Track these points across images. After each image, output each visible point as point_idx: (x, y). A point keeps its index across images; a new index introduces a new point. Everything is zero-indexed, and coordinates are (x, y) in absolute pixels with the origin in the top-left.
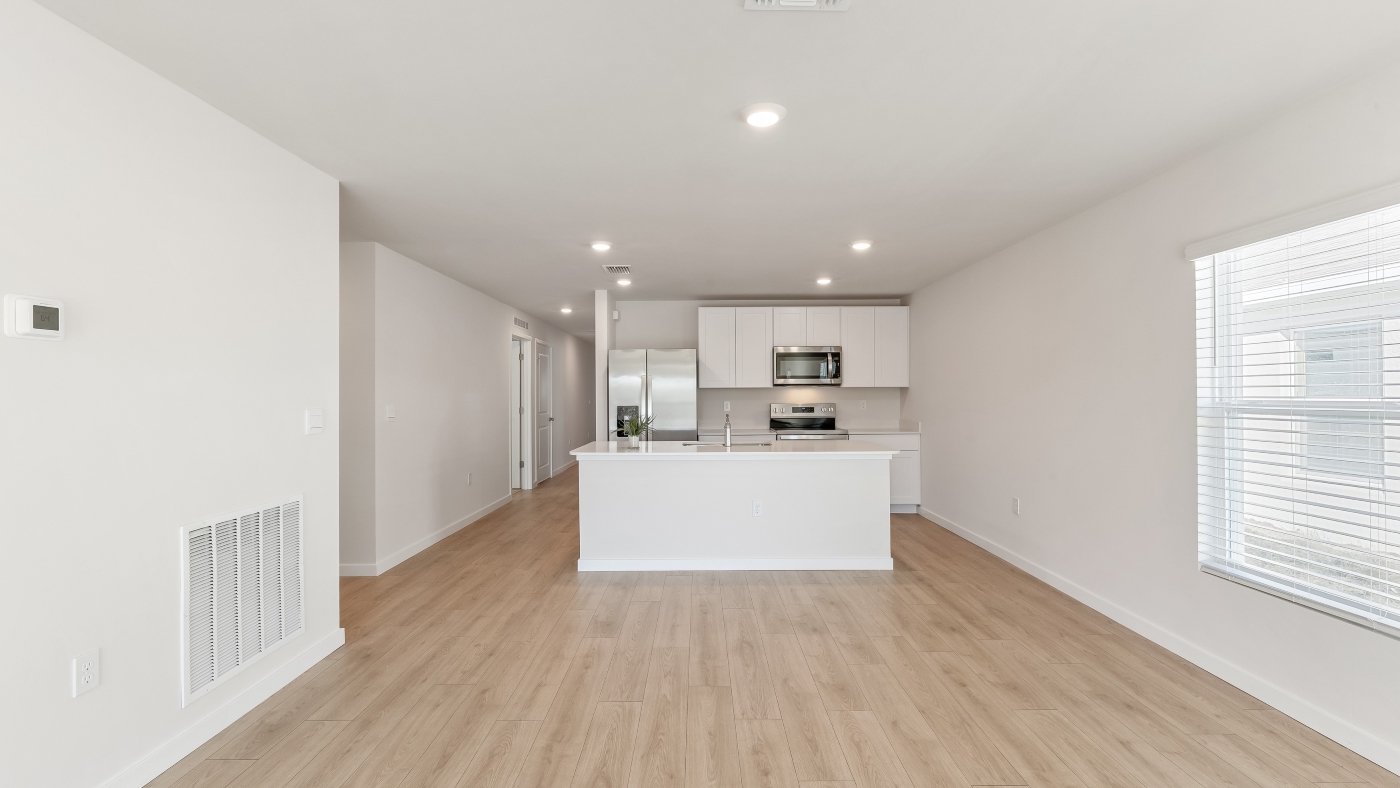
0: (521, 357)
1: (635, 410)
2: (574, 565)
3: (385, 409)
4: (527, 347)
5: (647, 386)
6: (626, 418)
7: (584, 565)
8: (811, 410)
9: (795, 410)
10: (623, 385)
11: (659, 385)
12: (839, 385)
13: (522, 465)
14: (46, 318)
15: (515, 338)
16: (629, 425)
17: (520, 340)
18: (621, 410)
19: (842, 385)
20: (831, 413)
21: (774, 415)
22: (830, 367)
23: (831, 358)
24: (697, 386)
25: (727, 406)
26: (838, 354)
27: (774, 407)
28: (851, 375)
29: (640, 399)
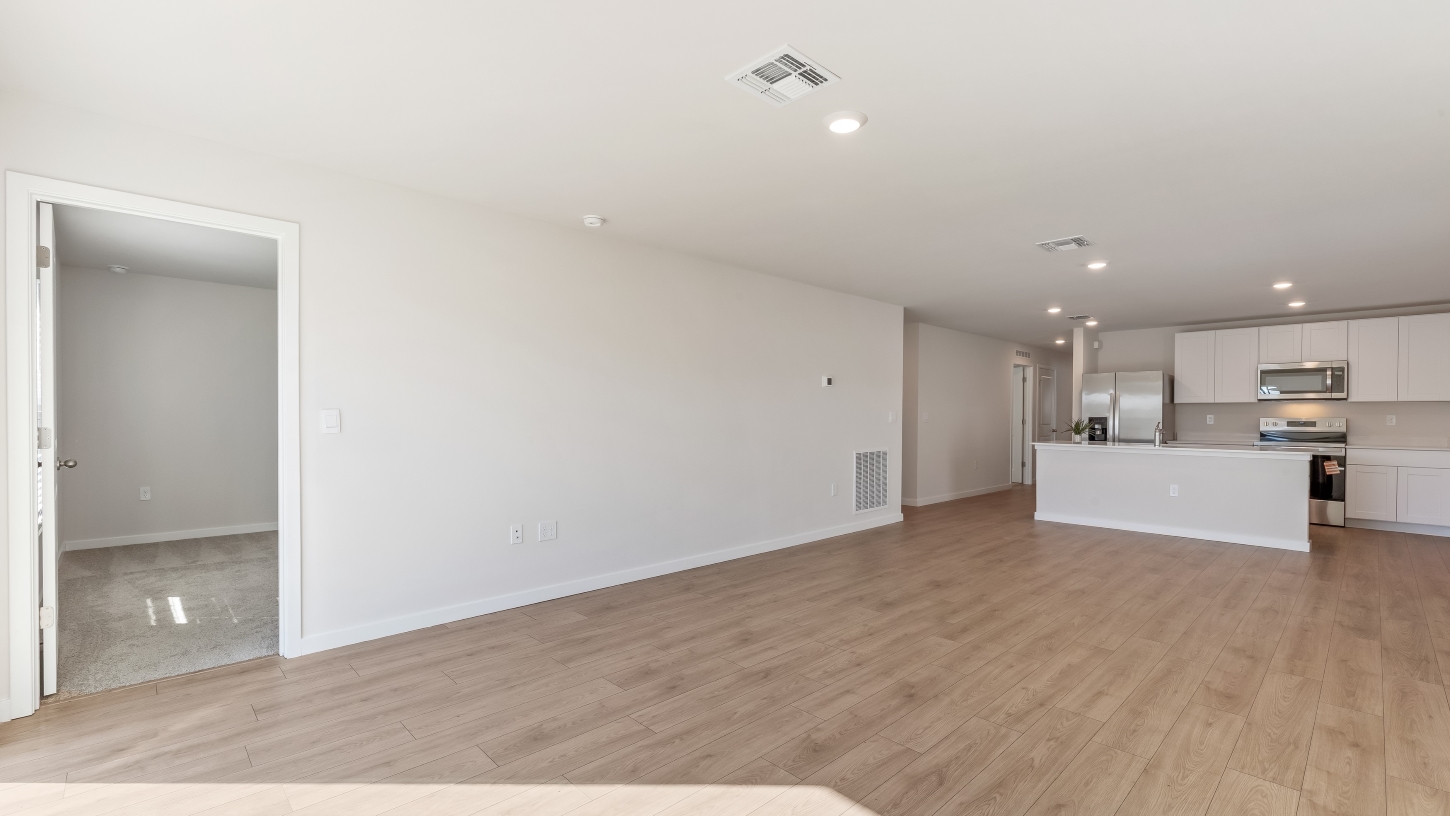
0: (1024, 380)
1: (1103, 421)
2: (1033, 517)
3: (923, 416)
4: (1030, 372)
5: (1115, 401)
6: (1096, 426)
7: (1038, 516)
8: (1313, 424)
9: (1290, 424)
10: (1093, 401)
11: (1127, 402)
12: (1347, 399)
13: (1023, 465)
15: (1016, 366)
16: (1097, 431)
17: (1024, 367)
18: (1092, 421)
19: (1349, 400)
20: (1339, 427)
21: (1263, 428)
22: (1329, 382)
23: (1329, 373)
24: (1168, 401)
25: (1210, 419)
26: (1342, 369)
27: (1263, 421)
28: (1361, 389)
29: (1109, 412)
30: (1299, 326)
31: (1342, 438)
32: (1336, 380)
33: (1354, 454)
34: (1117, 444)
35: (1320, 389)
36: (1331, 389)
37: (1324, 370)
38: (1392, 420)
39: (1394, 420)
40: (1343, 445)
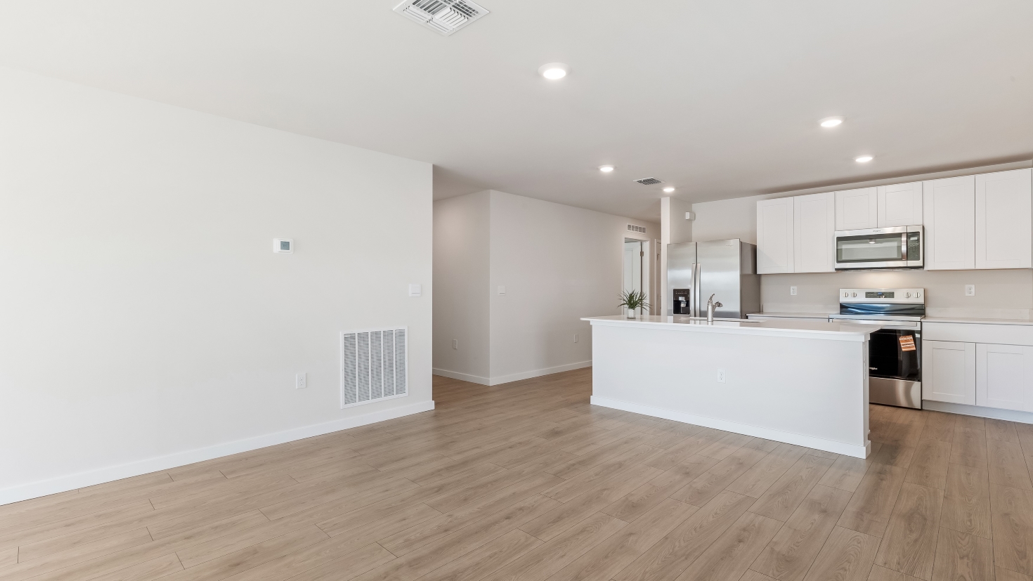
0: (642, 254)
1: (686, 293)
2: (588, 401)
3: (497, 288)
4: (646, 247)
6: (680, 299)
7: (595, 400)
8: (891, 295)
9: (869, 295)
12: (922, 267)
14: (285, 245)
15: (628, 241)
17: (642, 242)
18: (677, 293)
19: (926, 268)
20: (916, 299)
21: (843, 300)
22: (904, 249)
23: (904, 239)
24: (749, 271)
25: (794, 290)
26: (916, 234)
27: (842, 292)
28: (937, 256)
29: (691, 283)
30: (874, 188)
31: (918, 311)
32: (913, 245)
33: (931, 329)
34: (698, 318)
35: (895, 256)
36: (907, 257)
37: (899, 235)
38: (971, 290)
39: (973, 290)
40: (918, 318)
